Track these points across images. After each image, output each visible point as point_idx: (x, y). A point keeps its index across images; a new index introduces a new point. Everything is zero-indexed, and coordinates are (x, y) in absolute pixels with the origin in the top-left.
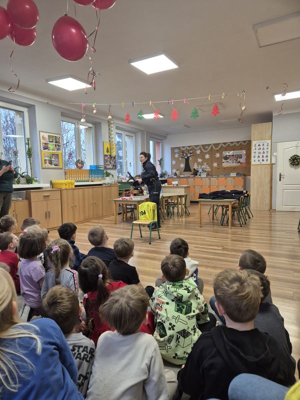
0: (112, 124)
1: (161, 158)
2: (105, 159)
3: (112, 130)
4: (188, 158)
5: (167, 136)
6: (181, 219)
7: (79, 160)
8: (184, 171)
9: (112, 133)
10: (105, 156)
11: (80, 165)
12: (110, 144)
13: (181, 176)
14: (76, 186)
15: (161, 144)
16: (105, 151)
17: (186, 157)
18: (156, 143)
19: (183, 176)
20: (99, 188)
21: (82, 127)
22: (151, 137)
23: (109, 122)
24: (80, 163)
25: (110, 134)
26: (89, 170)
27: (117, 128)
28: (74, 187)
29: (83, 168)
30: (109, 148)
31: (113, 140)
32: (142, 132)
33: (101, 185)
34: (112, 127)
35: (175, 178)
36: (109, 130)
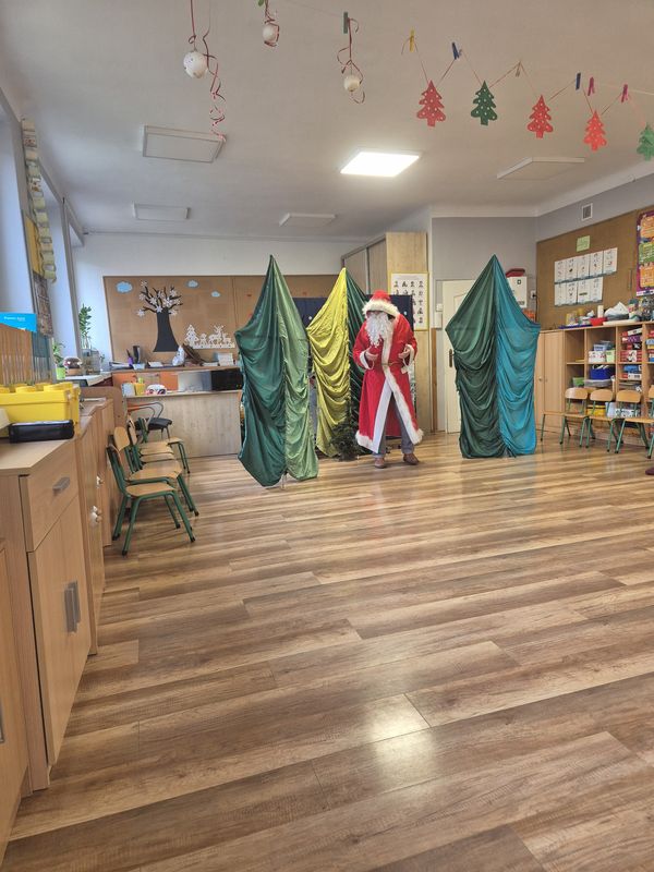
4: (166, 311)
8: (155, 350)
17: (159, 309)
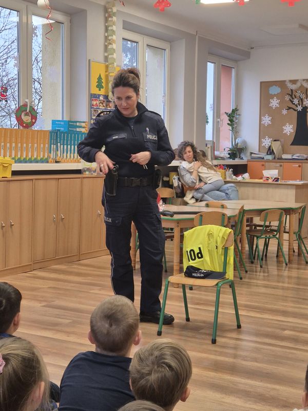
0: (114, 14)
1: (232, 107)
2: (91, 106)
3: (113, 32)
5: (252, 51)
6: (286, 273)
7: (25, 105)
8: (292, 144)
9: (114, 37)
10: (93, 97)
11: (26, 119)
12: (107, 67)
13: (284, 156)
14: (15, 173)
15: (233, 71)
16: (94, 83)
18: (224, 70)
19: (289, 156)
20: (75, 181)
21: (37, 21)
22: (210, 53)
23: (106, 10)
24: (27, 114)
25: (107, 41)
26: (51, 132)
27: (127, 26)
28: (8, 175)
29: (36, 127)
30: (103, 77)
31: (115, 56)
32: (190, 38)
33: (78, 172)
34: (114, 24)
35: (268, 161)
36: (107, 30)
